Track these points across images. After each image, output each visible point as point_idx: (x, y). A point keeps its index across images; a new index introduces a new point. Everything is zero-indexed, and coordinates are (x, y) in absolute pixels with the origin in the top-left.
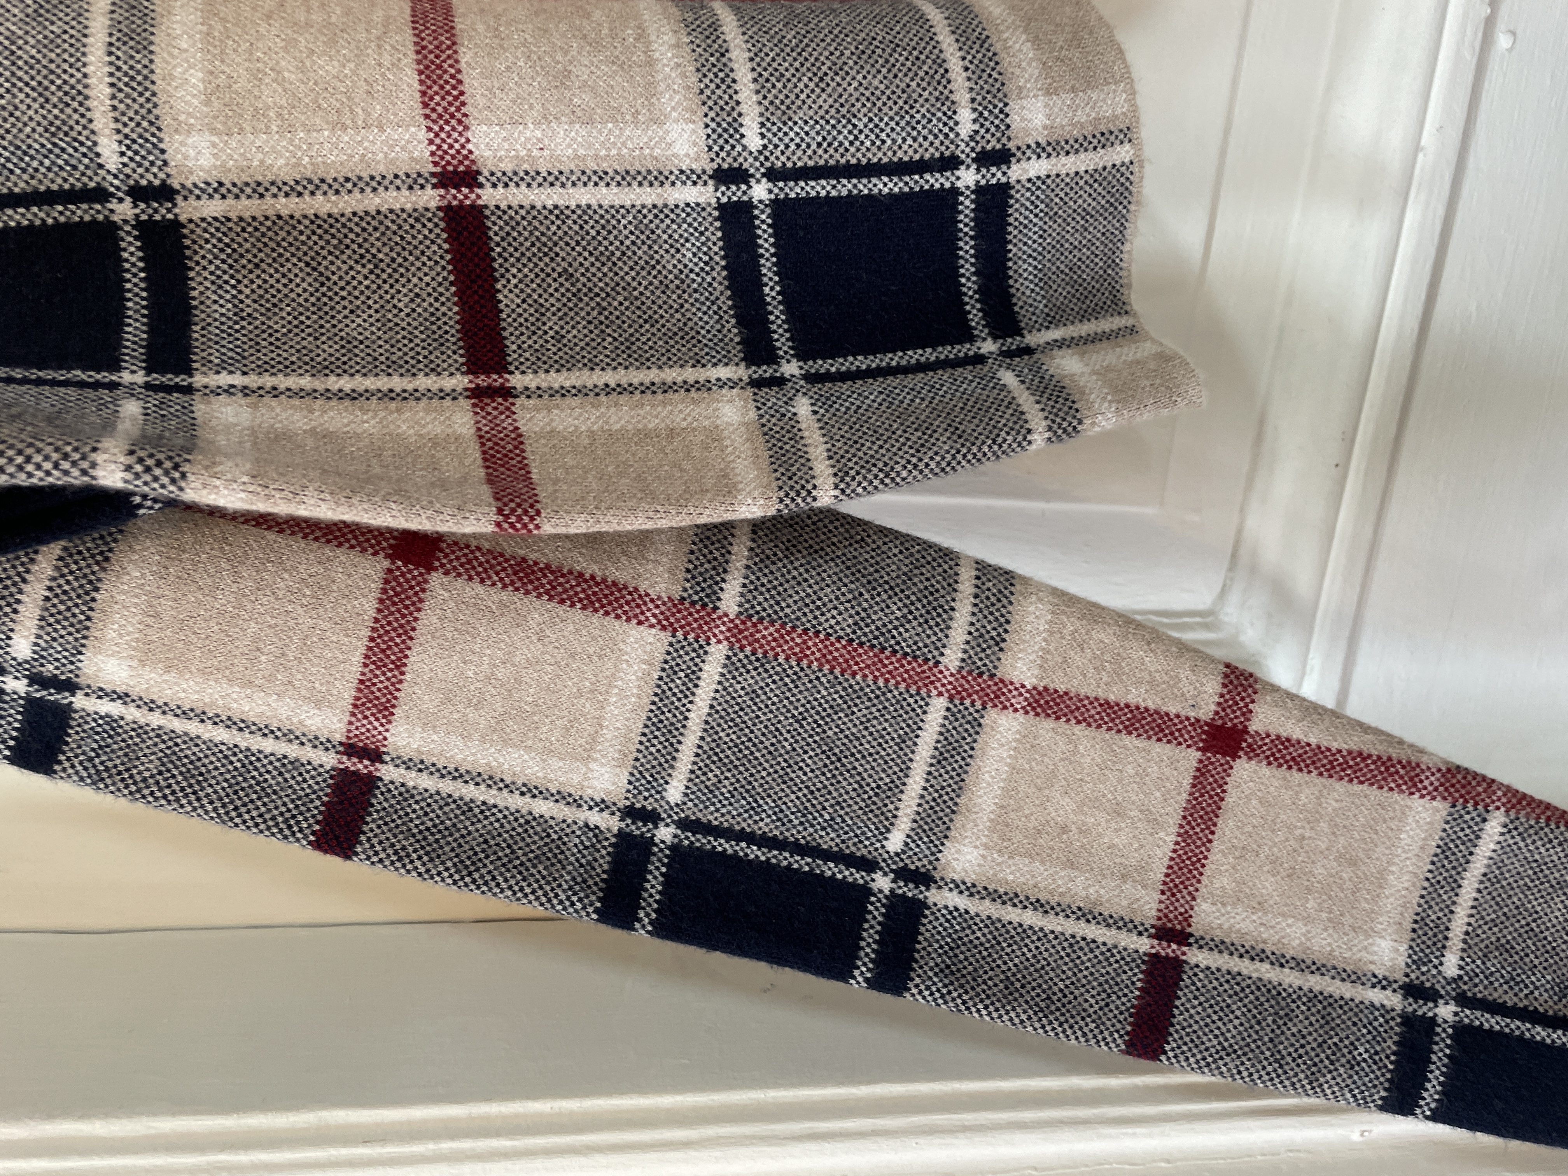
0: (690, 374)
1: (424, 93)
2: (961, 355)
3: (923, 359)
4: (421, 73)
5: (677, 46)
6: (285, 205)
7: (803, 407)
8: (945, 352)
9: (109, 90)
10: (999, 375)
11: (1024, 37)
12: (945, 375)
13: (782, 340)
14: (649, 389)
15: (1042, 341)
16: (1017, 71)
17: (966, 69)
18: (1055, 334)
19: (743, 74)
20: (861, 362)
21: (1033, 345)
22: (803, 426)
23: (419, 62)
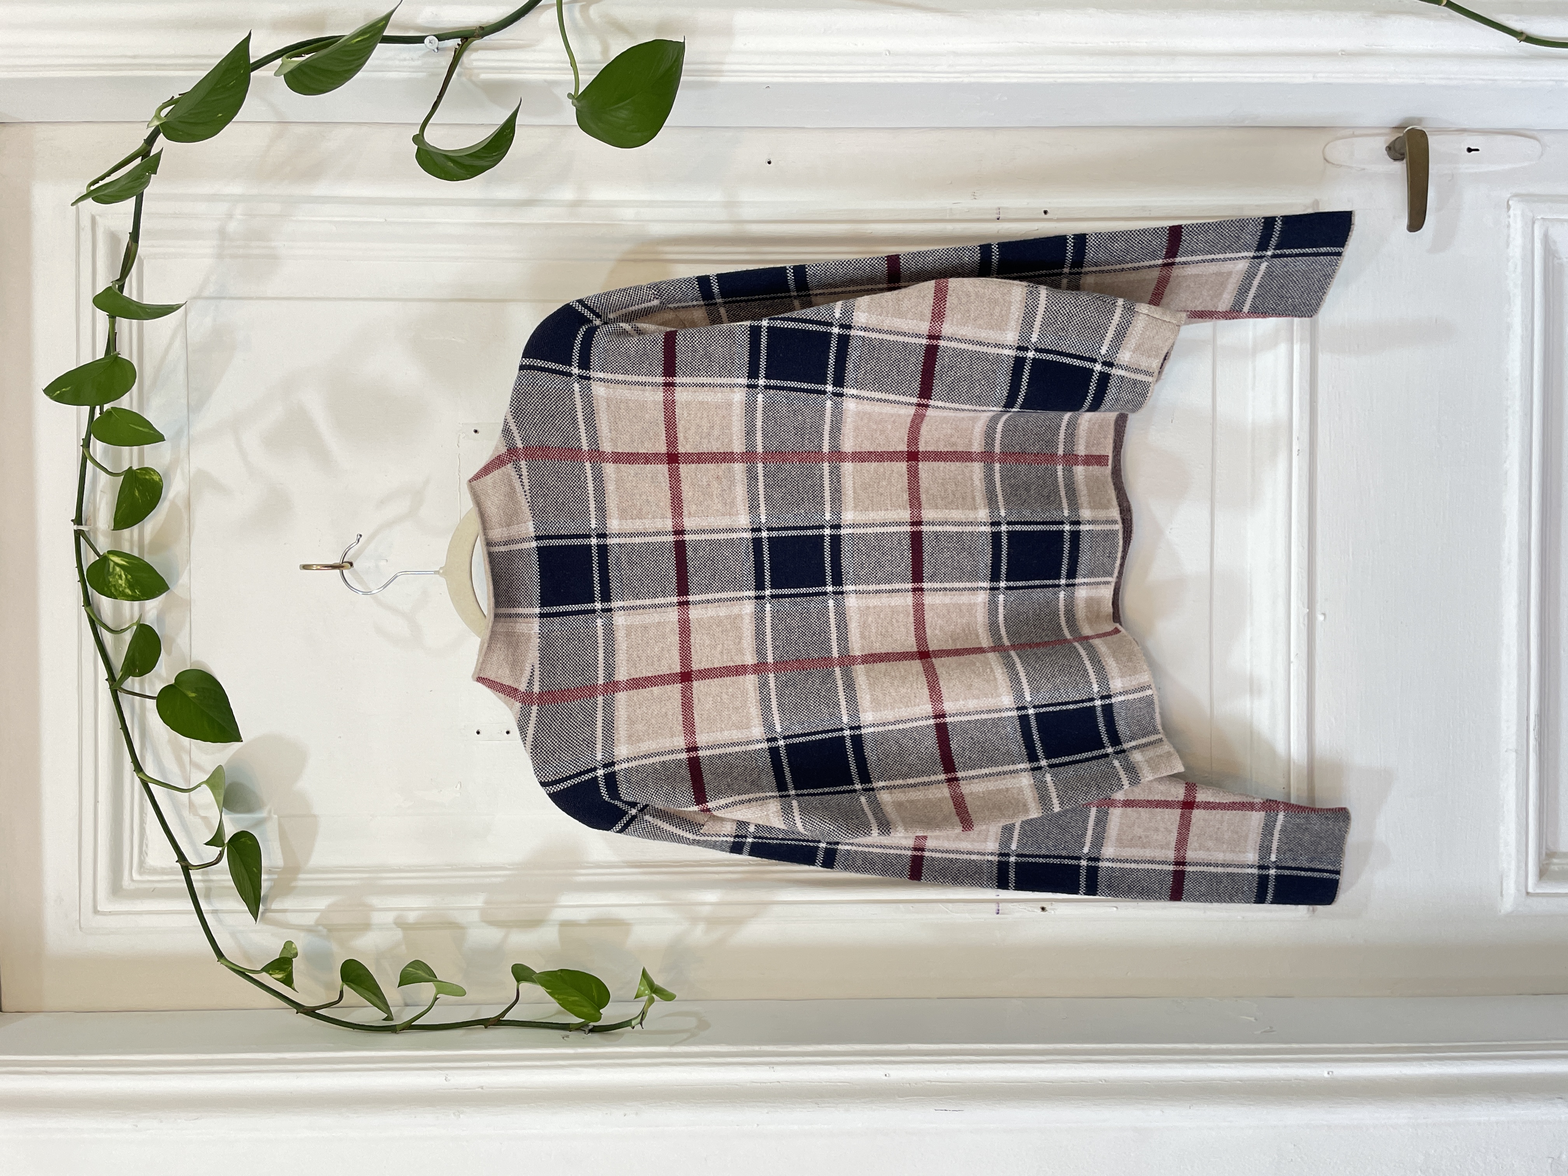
0: (1011, 767)
1: (930, 695)
2: (1101, 754)
3: (1087, 756)
4: (929, 689)
5: (1003, 673)
6: (891, 728)
7: (1048, 778)
8: (1095, 753)
9: (845, 703)
10: (1114, 762)
11: (1113, 659)
12: (1095, 762)
13: (1040, 752)
14: (999, 774)
15: (1129, 747)
16: (1111, 671)
17: (1094, 672)
18: (1133, 743)
19: (1024, 680)
20: (1067, 759)
21: (1125, 748)
22: (1048, 785)
23: (928, 686)
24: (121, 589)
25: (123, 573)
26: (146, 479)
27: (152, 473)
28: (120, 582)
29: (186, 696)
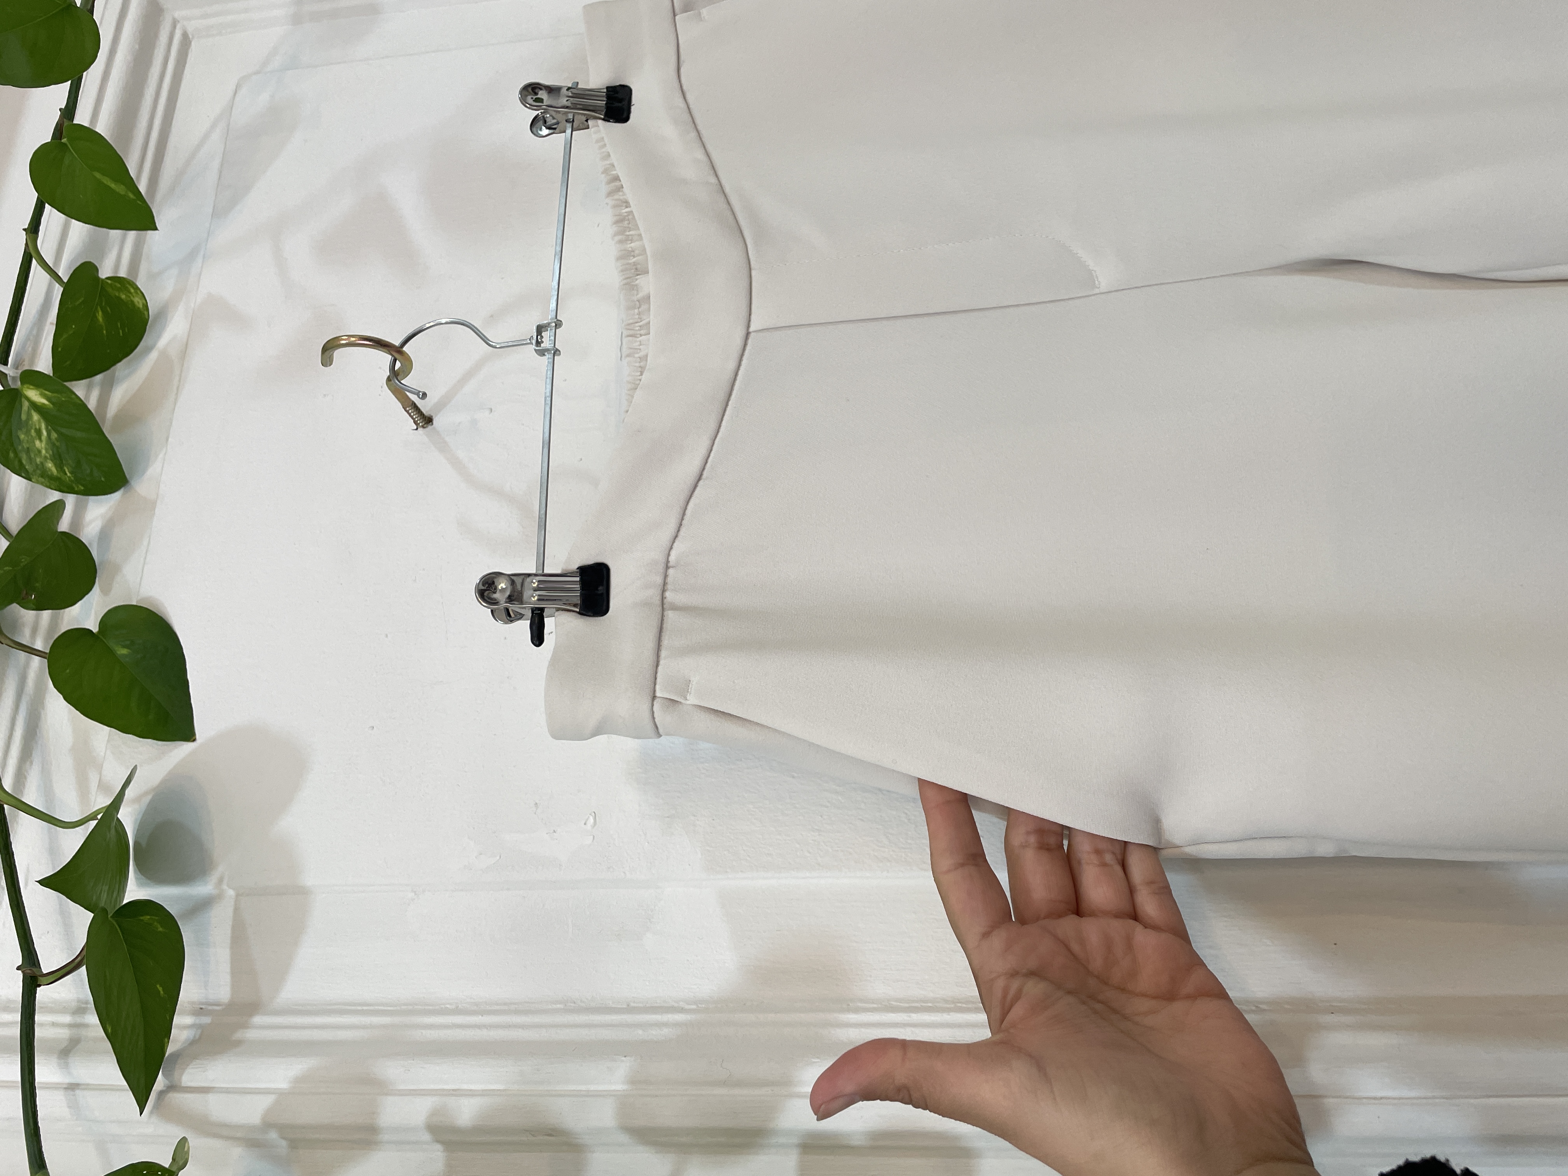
24: (38, 460)
25: (43, 426)
26: (119, 298)
27: (132, 291)
28: (37, 443)
29: (111, 652)
